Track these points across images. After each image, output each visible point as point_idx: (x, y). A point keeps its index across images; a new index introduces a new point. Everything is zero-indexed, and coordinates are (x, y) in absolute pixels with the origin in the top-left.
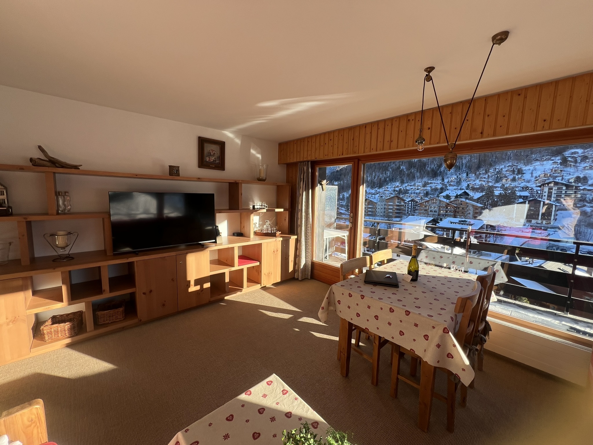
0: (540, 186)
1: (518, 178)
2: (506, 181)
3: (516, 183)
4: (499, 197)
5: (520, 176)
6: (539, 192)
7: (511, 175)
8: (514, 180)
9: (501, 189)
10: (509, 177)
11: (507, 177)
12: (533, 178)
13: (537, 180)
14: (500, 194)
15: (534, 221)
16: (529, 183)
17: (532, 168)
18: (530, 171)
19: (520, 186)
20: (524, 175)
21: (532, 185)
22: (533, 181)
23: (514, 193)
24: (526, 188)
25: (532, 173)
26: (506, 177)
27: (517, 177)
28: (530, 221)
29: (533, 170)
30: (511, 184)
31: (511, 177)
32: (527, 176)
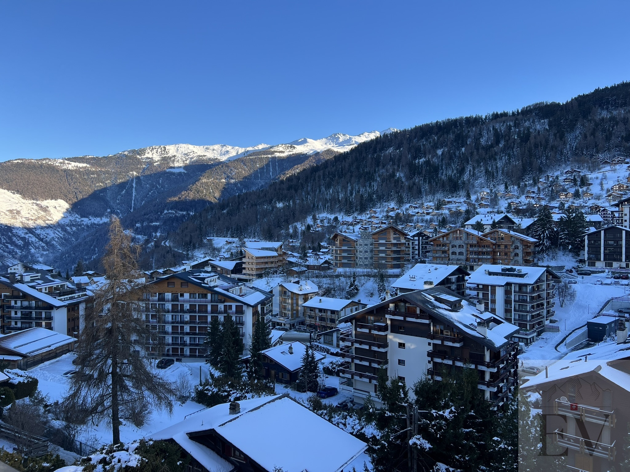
0: (617, 205)
1: (583, 191)
2: (566, 197)
3: (580, 200)
4: (560, 225)
5: (585, 188)
6: (616, 215)
7: (572, 187)
8: (577, 195)
9: (560, 211)
10: (569, 191)
11: (566, 191)
12: (604, 192)
13: (609, 196)
14: (561, 219)
15: (615, 265)
16: (599, 199)
17: (600, 175)
18: (599, 181)
19: (586, 205)
20: (591, 187)
21: (603, 203)
22: (604, 196)
23: (581, 217)
24: (596, 208)
25: (601, 184)
26: (564, 190)
27: (580, 190)
28: (610, 265)
29: (602, 179)
30: (574, 203)
31: (572, 191)
32: (595, 189)
